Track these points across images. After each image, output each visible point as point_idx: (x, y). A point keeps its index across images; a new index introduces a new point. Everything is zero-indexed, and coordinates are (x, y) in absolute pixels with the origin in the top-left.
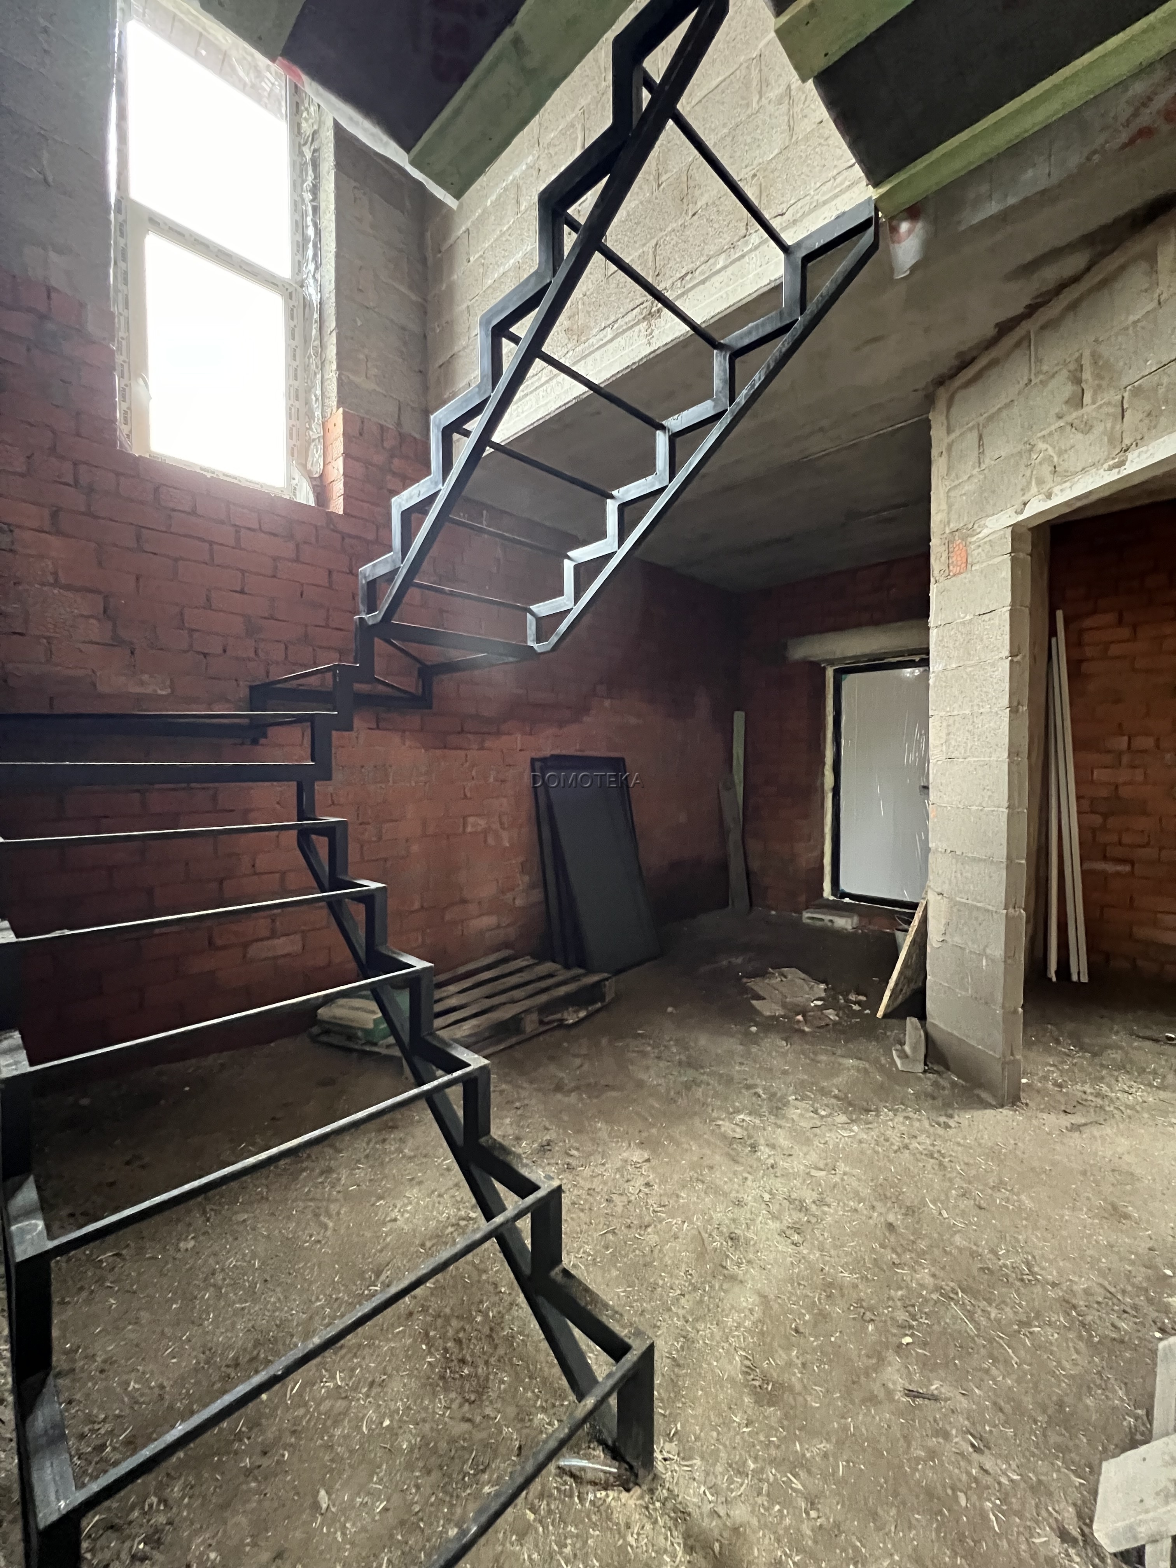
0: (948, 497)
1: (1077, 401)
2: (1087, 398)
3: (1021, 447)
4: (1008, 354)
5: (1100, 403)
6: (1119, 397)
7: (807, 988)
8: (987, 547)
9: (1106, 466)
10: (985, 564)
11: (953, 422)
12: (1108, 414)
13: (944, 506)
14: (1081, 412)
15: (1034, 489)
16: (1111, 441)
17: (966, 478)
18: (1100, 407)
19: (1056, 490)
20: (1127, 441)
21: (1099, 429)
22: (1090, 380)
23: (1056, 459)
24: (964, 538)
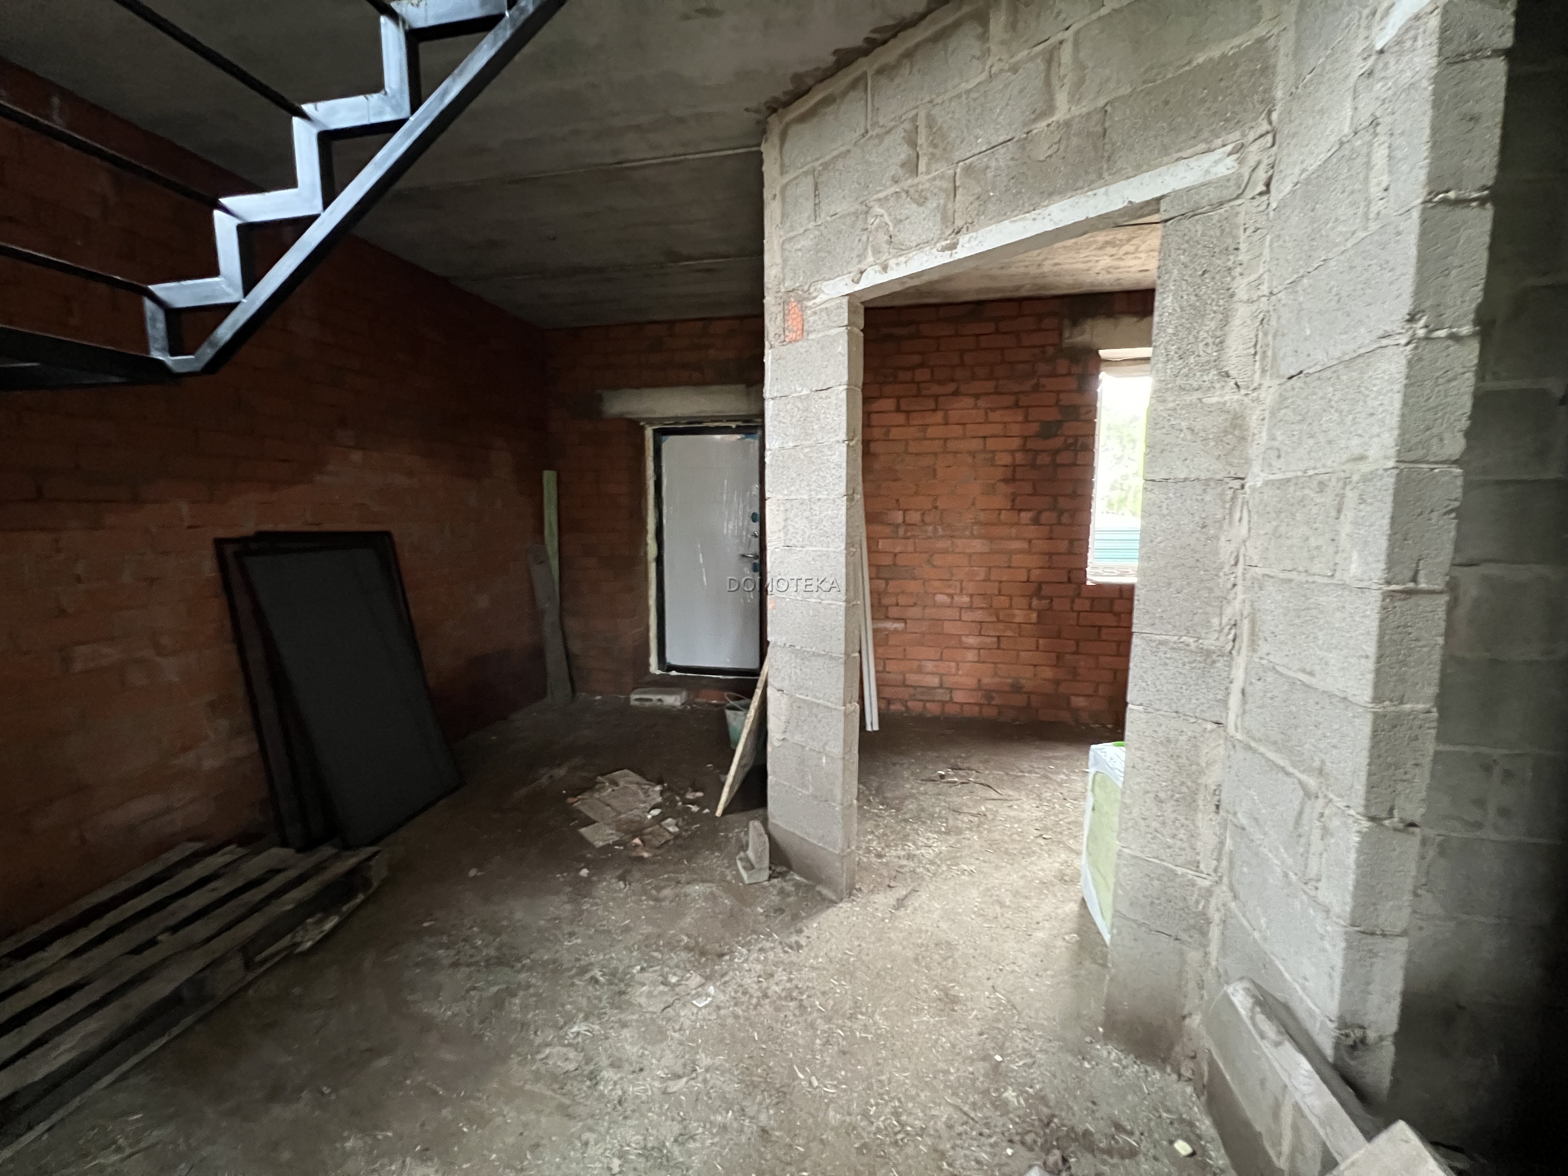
0: (783, 249)
1: (912, 167)
2: (922, 167)
3: (857, 206)
4: (844, 93)
5: (934, 174)
6: (951, 172)
7: (642, 796)
8: (824, 314)
9: (939, 246)
10: (820, 335)
11: (787, 161)
12: (941, 189)
13: (778, 260)
14: (916, 180)
15: (870, 259)
16: (944, 218)
17: (801, 230)
18: (934, 179)
19: (892, 263)
20: (959, 223)
21: (932, 204)
22: (925, 146)
23: (891, 229)
24: (800, 301)
